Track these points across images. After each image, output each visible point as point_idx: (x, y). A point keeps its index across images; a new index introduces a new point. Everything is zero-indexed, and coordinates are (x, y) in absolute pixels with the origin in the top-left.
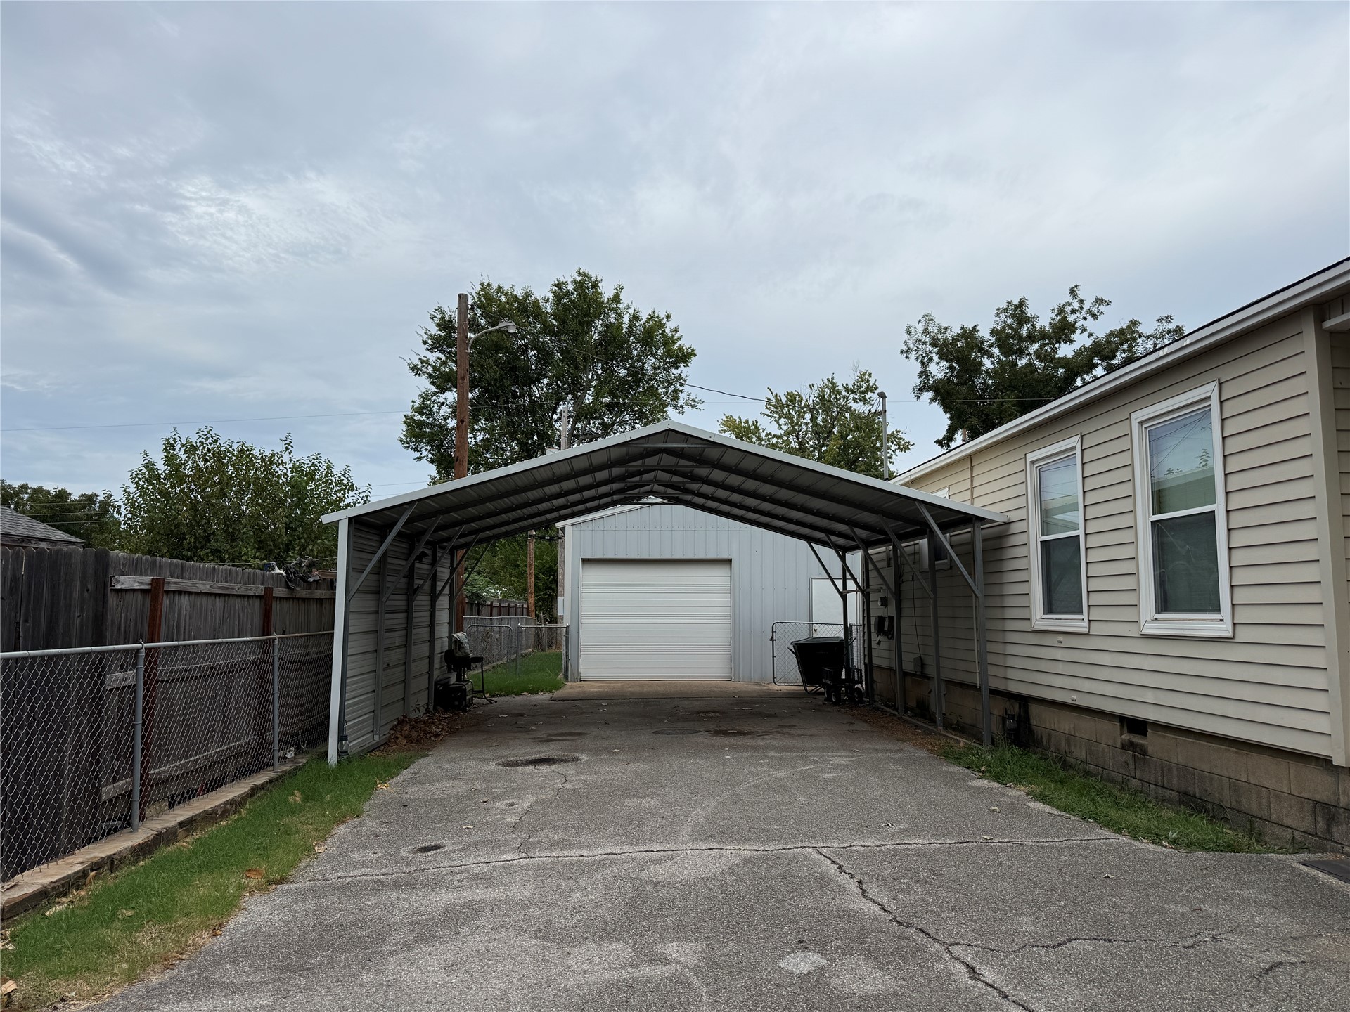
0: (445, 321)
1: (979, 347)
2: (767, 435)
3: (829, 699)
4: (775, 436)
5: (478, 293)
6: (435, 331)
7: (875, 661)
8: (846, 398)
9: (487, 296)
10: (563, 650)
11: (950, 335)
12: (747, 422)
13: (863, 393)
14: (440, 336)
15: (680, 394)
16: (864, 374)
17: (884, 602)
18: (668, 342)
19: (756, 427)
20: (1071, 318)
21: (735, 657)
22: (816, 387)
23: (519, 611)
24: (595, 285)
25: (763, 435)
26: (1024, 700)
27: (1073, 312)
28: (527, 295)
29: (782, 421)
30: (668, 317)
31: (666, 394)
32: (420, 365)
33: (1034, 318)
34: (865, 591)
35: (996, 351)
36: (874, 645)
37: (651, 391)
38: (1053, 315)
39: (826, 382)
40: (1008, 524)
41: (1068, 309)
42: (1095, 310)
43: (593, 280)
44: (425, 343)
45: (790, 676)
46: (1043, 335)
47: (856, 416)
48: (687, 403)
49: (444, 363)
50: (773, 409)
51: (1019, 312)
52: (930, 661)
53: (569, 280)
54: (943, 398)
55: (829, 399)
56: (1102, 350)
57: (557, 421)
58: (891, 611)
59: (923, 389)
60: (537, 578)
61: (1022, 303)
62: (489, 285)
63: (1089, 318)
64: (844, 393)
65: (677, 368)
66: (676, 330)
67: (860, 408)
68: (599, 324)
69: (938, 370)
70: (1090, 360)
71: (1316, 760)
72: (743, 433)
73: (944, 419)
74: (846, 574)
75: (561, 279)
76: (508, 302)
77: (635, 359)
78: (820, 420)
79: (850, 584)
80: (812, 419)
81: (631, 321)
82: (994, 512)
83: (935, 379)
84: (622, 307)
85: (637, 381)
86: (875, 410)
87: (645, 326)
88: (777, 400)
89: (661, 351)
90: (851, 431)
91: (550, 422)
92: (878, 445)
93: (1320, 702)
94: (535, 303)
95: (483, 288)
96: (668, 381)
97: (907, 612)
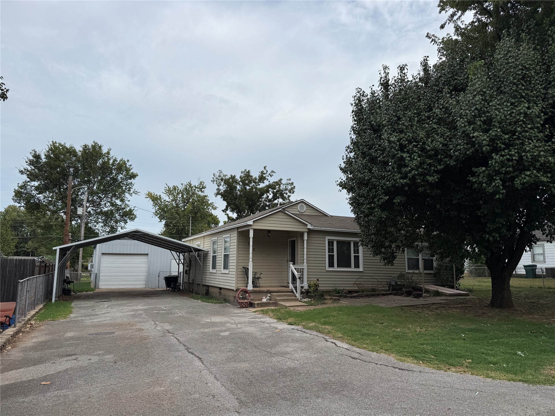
0: (37, 155)
1: (236, 182)
3: (172, 291)
4: (167, 201)
5: (51, 145)
6: (31, 158)
7: (184, 281)
8: (195, 190)
9: (55, 146)
11: (227, 177)
12: (157, 195)
13: (201, 188)
14: (33, 160)
15: (131, 189)
16: (202, 182)
17: (187, 266)
18: (128, 170)
19: (160, 197)
21: (147, 281)
22: (184, 185)
24: (100, 147)
25: (163, 201)
26: (208, 286)
27: (265, 174)
28: (71, 147)
29: (170, 196)
30: (128, 161)
31: (125, 188)
32: (24, 170)
33: (253, 176)
34: (183, 264)
35: (241, 183)
36: (184, 277)
37: (119, 187)
38: (260, 174)
39: (188, 183)
40: (208, 251)
41: (263, 172)
42: (271, 174)
43: (99, 145)
44: (27, 162)
45: (163, 286)
46: (255, 181)
47: (199, 196)
48: (134, 193)
49: (33, 170)
50: (167, 192)
51: (248, 173)
52: (194, 280)
53: (90, 145)
54: (224, 198)
55: (189, 190)
56: (271, 186)
59: (218, 194)
61: (249, 171)
62: (56, 143)
63: (269, 176)
64: (194, 188)
65: (131, 179)
66: (131, 166)
67: (200, 193)
68: (101, 161)
69: (223, 188)
70: (268, 189)
71: (233, 290)
72: (155, 199)
73: (225, 204)
74: (179, 260)
75: (87, 144)
76: (63, 149)
77: (114, 175)
78: (185, 196)
79: (180, 262)
80: (182, 196)
81: (113, 161)
82: (205, 249)
83: (222, 191)
84: (110, 156)
85: (114, 182)
86: (204, 194)
87: (119, 163)
88: (169, 188)
89: (124, 173)
90: (196, 202)
91: (78, 195)
92: (205, 207)
93: (234, 282)
94: (74, 151)
95: (53, 144)
96: (127, 184)
97: (192, 269)
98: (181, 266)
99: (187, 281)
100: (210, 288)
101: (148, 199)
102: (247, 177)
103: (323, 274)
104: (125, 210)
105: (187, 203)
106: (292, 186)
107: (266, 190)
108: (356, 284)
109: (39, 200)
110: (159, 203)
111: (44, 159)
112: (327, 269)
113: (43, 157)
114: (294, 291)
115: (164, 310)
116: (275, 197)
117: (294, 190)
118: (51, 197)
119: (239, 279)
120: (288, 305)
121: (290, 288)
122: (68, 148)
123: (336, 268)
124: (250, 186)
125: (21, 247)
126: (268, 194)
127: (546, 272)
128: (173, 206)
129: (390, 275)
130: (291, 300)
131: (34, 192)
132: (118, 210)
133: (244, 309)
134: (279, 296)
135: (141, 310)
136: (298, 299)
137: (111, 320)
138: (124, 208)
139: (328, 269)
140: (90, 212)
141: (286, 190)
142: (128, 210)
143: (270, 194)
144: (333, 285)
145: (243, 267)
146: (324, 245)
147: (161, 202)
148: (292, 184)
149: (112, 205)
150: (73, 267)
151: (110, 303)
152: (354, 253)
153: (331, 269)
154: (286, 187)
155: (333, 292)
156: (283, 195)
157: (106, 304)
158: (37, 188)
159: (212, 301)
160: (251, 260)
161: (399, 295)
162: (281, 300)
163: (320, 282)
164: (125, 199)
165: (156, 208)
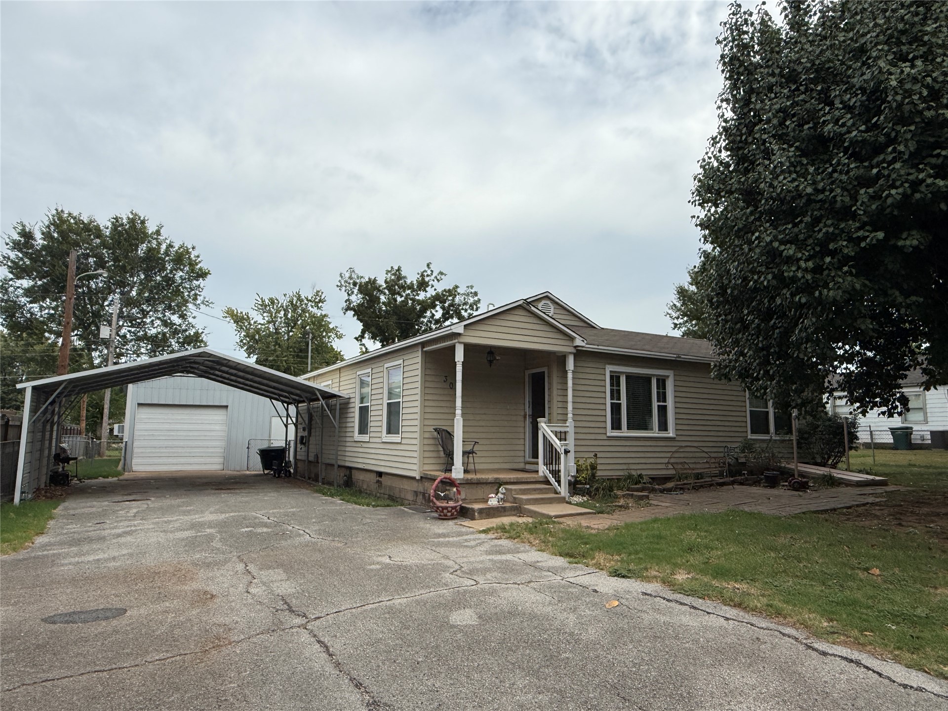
0: (26, 232)
1: (378, 289)
2: (255, 322)
3: (275, 476)
4: (260, 324)
5: (53, 216)
6: (16, 237)
7: (298, 457)
8: (306, 305)
9: (60, 218)
10: (123, 454)
11: (363, 281)
12: (242, 313)
13: (317, 302)
14: (20, 241)
15: (198, 297)
16: (319, 292)
17: (304, 429)
18: (192, 264)
19: (248, 316)
20: (427, 279)
21: (226, 459)
22: (288, 296)
23: (75, 432)
24: (143, 222)
25: (252, 322)
26: (350, 468)
27: (428, 276)
28: (91, 222)
29: (265, 314)
30: (193, 248)
31: (188, 296)
33: (405, 277)
34: (296, 425)
35: (387, 291)
36: (298, 449)
37: (177, 292)
38: (419, 276)
39: (295, 293)
40: (350, 398)
41: (425, 274)
42: (438, 278)
43: (142, 219)
44: (7, 244)
45: (256, 466)
46: (411, 287)
47: (313, 316)
48: (203, 303)
49: (22, 259)
50: (260, 307)
51: (398, 274)
52: (319, 456)
53: (125, 217)
54: (358, 316)
55: (296, 304)
56: (439, 298)
57: (107, 306)
58: (306, 434)
59: (348, 309)
60: (87, 411)
61: (399, 269)
62: (62, 211)
63: (435, 281)
64: (306, 301)
65: (198, 280)
66: (198, 257)
67: (315, 310)
68: (144, 246)
69: (357, 299)
70: (434, 302)
71: (414, 478)
72: (239, 320)
73: (360, 326)
74: (288, 415)
75: (119, 216)
76: (76, 223)
77: (168, 271)
78: (289, 316)
79: (290, 421)
80: (285, 315)
81: (167, 248)
82: (344, 393)
83: (355, 304)
84: (161, 238)
85: (169, 285)
86: (323, 313)
87: (177, 252)
88: (262, 301)
89: (187, 269)
90: (308, 324)
91: (102, 306)
92: (324, 334)
93: (415, 461)
94: (97, 228)
95: (58, 213)
96: (190, 288)
97: (313, 434)
98: (292, 428)
99: (303, 458)
100: (353, 472)
101: (228, 319)
102: (396, 282)
103: (601, 443)
104: (187, 333)
105: (292, 328)
106: (476, 298)
107: (430, 304)
108: (672, 464)
109: (30, 313)
110: (246, 327)
111: (39, 241)
112: (608, 434)
113: (38, 236)
114: (552, 480)
115: (266, 525)
116: (446, 316)
117: (478, 305)
118: (53, 309)
119: (427, 454)
120: (552, 514)
121: (541, 474)
122: (86, 222)
123: (625, 432)
124: (402, 296)
125: (10, 399)
126: (433, 311)
127: (932, 439)
128: (270, 331)
129: (724, 444)
130: (550, 501)
131: (23, 300)
132: (175, 332)
133: (451, 523)
134: (524, 492)
135: (210, 525)
136: (564, 498)
137: (131, 555)
138: (186, 330)
139: (611, 433)
140: (124, 336)
141: (465, 304)
142: (192, 334)
143: (437, 311)
144: (625, 467)
145: (436, 430)
146: (602, 383)
147: (250, 324)
148: (476, 294)
149: (165, 323)
150: (94, 431)
151: (143, 505)
152: (658, 401)
153: (616, 433)
154: (465, 299)
155: (625, 480)
156: (460, 312)
157: (135, 507)
158: (28, 292)
159: (367, 501)
160: (459, 412)
161: (750, 485)
162: (530, 502)
163: (599, 461)
164: (188, 314)
165: (242, 335)
